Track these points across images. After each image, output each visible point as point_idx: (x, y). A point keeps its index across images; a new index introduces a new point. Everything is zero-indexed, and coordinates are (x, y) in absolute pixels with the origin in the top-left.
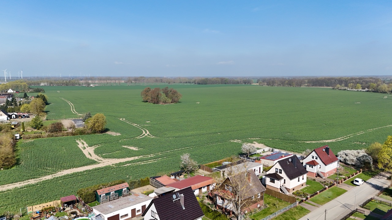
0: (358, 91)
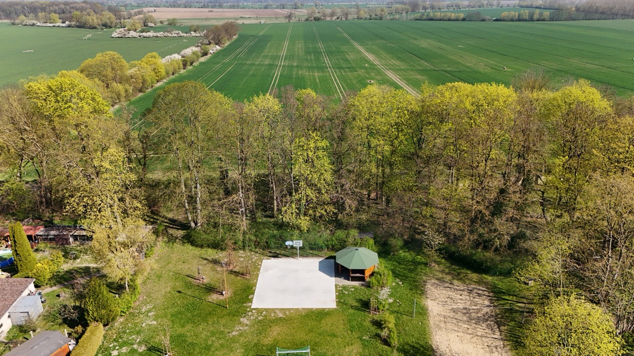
0: (54, 26)
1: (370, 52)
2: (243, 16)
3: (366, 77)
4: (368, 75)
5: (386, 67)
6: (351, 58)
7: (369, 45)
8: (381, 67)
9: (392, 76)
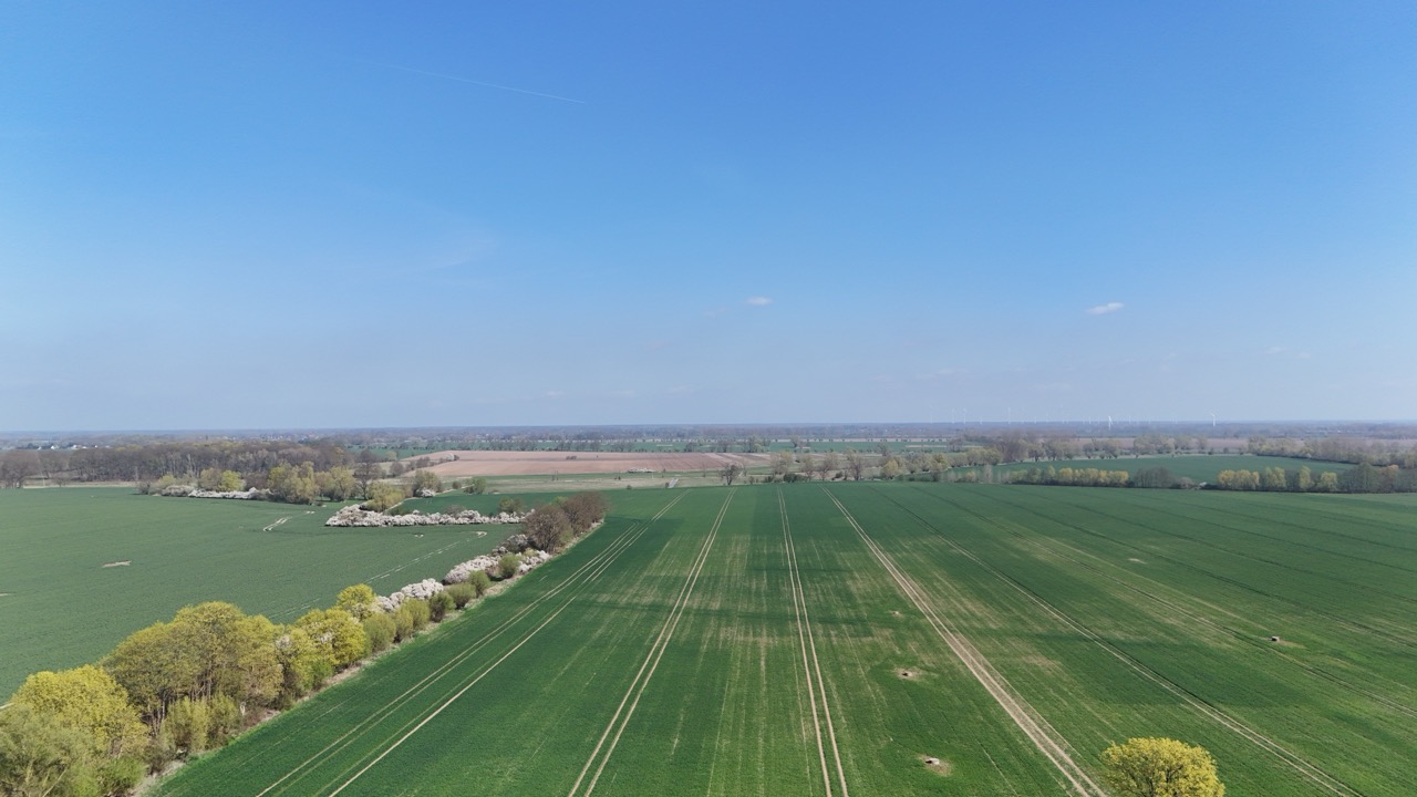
0: (224, 498)
1: (908, 571)
2: (633, 469)
3: (893, 655)
4: (901, 648)
5: (949, 622)
6: (858, 589)
7: (905, 550)
8: (936, 623)
9: (966, 656)
